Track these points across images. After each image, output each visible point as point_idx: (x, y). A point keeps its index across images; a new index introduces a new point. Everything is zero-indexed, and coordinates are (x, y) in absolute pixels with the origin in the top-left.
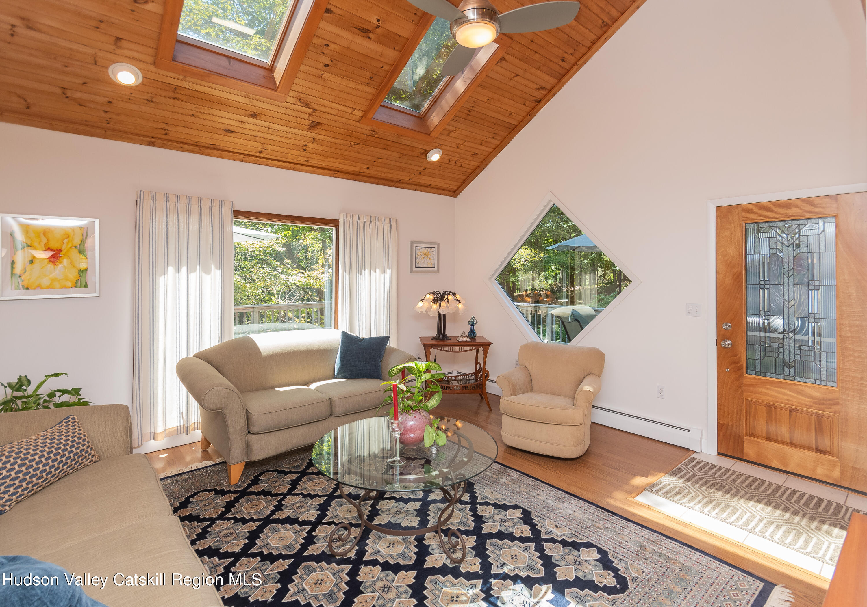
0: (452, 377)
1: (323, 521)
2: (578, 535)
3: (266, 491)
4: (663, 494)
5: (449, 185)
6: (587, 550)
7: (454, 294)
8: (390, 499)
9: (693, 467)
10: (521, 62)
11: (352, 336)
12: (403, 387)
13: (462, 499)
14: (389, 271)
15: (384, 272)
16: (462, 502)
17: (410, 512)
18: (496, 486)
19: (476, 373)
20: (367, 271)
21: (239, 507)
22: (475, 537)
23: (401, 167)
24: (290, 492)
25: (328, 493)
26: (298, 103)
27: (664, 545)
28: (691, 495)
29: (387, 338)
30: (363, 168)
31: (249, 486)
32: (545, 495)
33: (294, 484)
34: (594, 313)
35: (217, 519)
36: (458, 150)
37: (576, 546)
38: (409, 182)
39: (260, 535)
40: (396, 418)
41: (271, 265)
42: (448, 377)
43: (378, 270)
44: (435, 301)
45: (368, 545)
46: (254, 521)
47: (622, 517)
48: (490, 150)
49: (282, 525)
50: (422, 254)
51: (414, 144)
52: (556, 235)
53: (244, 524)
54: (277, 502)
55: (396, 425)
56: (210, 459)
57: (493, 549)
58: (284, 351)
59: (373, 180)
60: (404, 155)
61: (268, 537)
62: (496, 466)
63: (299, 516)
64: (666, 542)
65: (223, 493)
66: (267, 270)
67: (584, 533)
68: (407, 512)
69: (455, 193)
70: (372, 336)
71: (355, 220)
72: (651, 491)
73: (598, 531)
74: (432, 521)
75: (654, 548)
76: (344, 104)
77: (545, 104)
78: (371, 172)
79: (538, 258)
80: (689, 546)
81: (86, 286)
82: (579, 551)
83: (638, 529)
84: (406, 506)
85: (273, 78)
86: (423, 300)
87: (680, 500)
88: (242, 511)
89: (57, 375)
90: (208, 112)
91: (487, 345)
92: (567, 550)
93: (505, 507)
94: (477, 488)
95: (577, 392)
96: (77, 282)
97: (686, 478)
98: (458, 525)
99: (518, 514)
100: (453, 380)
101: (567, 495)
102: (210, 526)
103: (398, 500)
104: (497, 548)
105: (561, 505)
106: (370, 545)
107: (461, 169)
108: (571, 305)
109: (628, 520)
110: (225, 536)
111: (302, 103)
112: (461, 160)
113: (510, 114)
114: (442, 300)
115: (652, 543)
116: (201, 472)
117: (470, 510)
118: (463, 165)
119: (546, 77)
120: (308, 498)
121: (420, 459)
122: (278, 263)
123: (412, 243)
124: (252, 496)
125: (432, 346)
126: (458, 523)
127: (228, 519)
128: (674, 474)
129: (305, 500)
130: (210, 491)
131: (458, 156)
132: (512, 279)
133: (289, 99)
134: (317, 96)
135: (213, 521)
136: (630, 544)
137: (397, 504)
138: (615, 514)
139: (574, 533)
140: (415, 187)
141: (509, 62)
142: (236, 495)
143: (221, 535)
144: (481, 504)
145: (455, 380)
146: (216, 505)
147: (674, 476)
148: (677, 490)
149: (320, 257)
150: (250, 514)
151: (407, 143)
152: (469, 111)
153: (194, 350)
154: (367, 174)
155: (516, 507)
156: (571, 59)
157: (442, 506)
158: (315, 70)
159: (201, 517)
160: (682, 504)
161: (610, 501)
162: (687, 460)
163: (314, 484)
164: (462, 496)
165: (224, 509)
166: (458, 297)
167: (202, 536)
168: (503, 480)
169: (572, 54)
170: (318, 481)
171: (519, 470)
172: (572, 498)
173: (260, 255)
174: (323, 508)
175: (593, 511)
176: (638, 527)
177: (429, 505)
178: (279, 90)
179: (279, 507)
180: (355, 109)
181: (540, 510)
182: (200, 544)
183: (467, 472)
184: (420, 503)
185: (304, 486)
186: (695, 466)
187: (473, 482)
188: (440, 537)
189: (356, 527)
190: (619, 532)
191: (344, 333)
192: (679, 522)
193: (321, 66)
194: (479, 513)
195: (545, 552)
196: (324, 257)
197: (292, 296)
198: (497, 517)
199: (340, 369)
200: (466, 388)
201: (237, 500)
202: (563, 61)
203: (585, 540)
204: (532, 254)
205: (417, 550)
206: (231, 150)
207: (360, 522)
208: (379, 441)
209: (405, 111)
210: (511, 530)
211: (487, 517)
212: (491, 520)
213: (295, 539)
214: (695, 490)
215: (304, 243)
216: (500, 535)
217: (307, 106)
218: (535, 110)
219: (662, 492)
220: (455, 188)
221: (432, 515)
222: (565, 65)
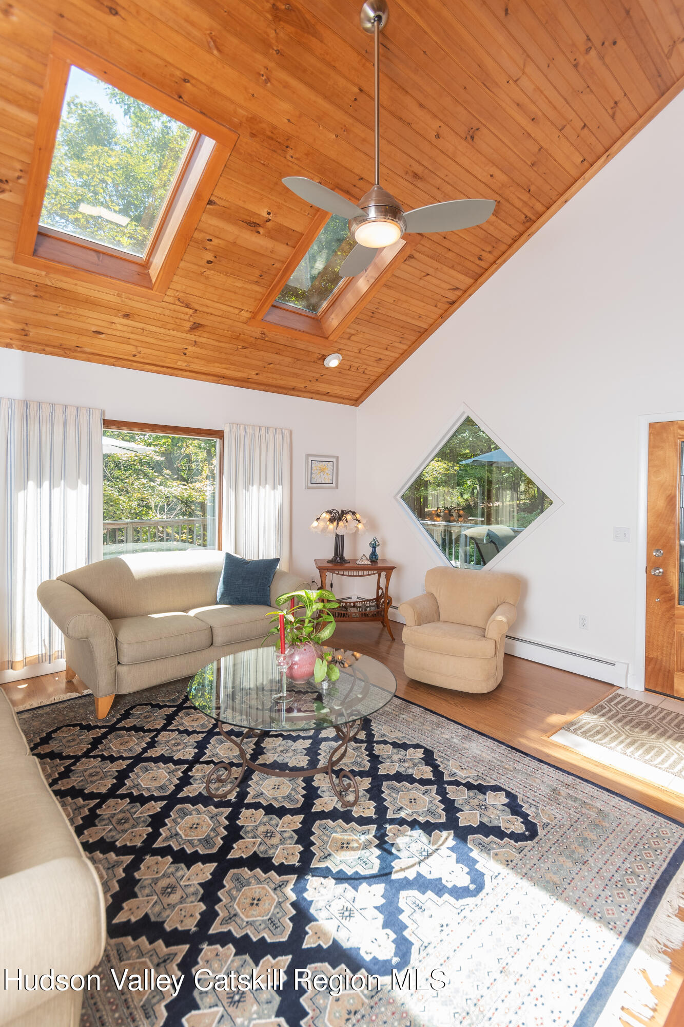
0: (350, 603)
1: (201, 760)
2: (485, 777)
3: (138, 726)
4: (582, 733)
5: (349, 394)
6: (495, 794)
7: (354, 513)
8: (276, 736)
9: (616, 704)
10: (432, 260)
11: (237, 559)
12: (291, 618)
13: (357, 737)
14: (280, 487)
15: (274, 488)
16: (357, 741)
17: (299, 751)
18: (396, 723)
19: (378, 599)
20: (255, 487)
21: (107, 744)
22: (371, 778)
23: (294, 374)
24: (164, 728)
25: (207, 730)
26: (177, 302)
27: (579, 788)
28: (613, 735)
29: (277, 560)
30: (252, 374)
31: (119, 721)
32: (450, 734)
33: (170, 719)
34: (512, 533)
35: (82, 757)
36: (360, 355)
37: (482, 789)
38: (305, 389)
39: (130, 774)
40: (283, 652)
41: (148, 476)
42: (346, 603)
43: (267, 486)
44: (331, 520)
45: (250, 786)
46: (124, 759)
47: (534, 758)
48: (397, 356)
49: (155, 763)
50: (318, 469)
51: (310, 349)
52: (473, 446)
53: (112, 762)
54: (150, 738)
55: (282, 659)
56: (76, 691)
57: (390, 792)
58: (159, 574)
59: (263, 387)
60: (298, 360)
61: (138, 777)
62: (397, 702)
63: (174, 754)
64: (583, 785)
65: (89, 728)
66: (144, 481)
67: (492, 775)
68: (294, 750)
69: (356, 401)
70: (261, 558)
71: (242, 431)
72: (568, 730)
73: (507, 774)
74: (323, 761)
75: (569, 792)
76: (229, 303)
77: (460, 306)
78: (260, 378)
79: (452, 471)
80: (608, 790)
82: (485, 794)
83: (552, 771)
84: (295, 744)
85: (148, 274)
86: (318, 519)
87: (600, 740)
88: (110, 748)
90: (74, 312)
91: (389, 570)
92: (472, 793)
93: (405, 746)
94: (374, 725)
95: (489, 622)
97: (608, 716)
98: (351, 765)
99: (420, 753)
100: (351, 607)
101: (475, 734)
102: (74, 764)
103: (285, 738)
104: (394, 791)
105: (467, 745)
106: (253, 786)
107: (363, 375)
108: (487, 525)
109: (541, 761)
110: (91, 775)
111: (182, 303)
112: (364, 366)
113: (420, 317)
114: (340, 519)
115: (567, 786)
116: (66, 705)
117: (366, 749)
118: (366, 371)
119: (461, 277)
120: (185, 735)
121: (311, 693)
122: (156, 474)
123: (308, 456)
124: (121, 732)
125: (328, 569)
126: (352, 763)
127: (95, 757)
128: (595, 712)
129: (182, 736)
130: (74, 726)
131: (360, 361)
132: (423, 493)
133: (166, 299)
134: (200, 295)
135: (77, 759)
136: (542, 788)
137: (284, 742)
138: (527, 754)
139: (480, 775)
140: (311, 395)
141: (418, 260)
142: (104, 730)
143: (86, 774)
144: (378, 742)
145: (354, 606)
146: (81, 741)
147: (595, 714)
148: (598, 729)
149: (205, 468)
150: (119, 752)
151: (302, 347)
152: (373, 313)
153: (58, 573)
154: (257, 381)
155: (417, 746)
156: (490, 258)
157: (335, 744)
158: (196, 267)
159: (64, 754)
160: (602, 744)
161: (523, 741)
162: (610, 696)
163: (192, 719)
164: (357, 733)
165: (90, 746)
166: (358, 516)
167: (66, 774)
168: (404, 716)
169: (490, 252)
170: (196, 716)
171: (422, 705)
172: (480, 737)
173: (135, 465)
174: (201, 746)
175: (502, 752)
176: (552, 769)
177: (320, 743)
178: (155, 289)
179: (152, 744)
180: (242, 310)
181: (444, 750)
182: (62, 784)
183: (364, 709)
184: (310, 741)
185: (180, 722)
186: (619, 703)
187: (371, 718)
188: (331, 778)
189: (237, 767)
190: (531, 774)
191: (228, 556)
192: (598, 764)
193: (203, 263)
194: (376, 752)
195: (447, 796)
196: (209, 468)
197: (172, 509)
198: (396, 757)
199: (223, 595)
200: (366, 615)
201: (104, 736)
202: (480, 259)
203: (493, 783)
204: (446, 466)
205: (305, 792)
206: (100, 353)
207: (242, 761)
208: (267, 673)
209: (300, 312)
210: (410, 771)
211: (385, 757)
212: (388, 760)
213: (169, 780)
214: (618, 729)
215: (186, 452)
216: (399, 777)
217: (188, 306)
218: (448, 313)
219: (580, 731)
220: (357, 396)
221: (323, 754)
222: (482, 264)
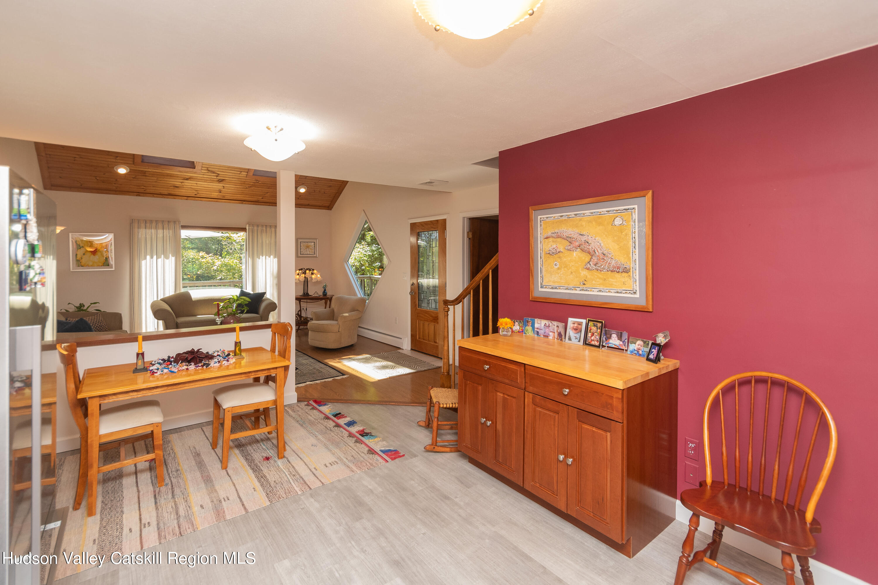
7: (313, 270)
11: (245, 292)
20: (264, 257)
26: (209, 172)
29: (265, 293)
30: (259, 198)
50: (305, 246)
58: (205, 299)
69: (330, 208)
71: (256, 228)
76: (234, 170)
78: (264, 200)
81: (108, 265)
89: (95, 303)
90: (163, 180)
96: (104, 264)
107: (325, 194)
111: (211, 172)
118: (326, 192)
123: (298, 239)
131: (318, 188)
133: (203, 171)
134: (218, 168)
153: (161, 297)
178: (196, 168)
180: (241, 172)
191: (242, 291)
206: (179, 195)
217: (214, 172)
220: (329, 205)
